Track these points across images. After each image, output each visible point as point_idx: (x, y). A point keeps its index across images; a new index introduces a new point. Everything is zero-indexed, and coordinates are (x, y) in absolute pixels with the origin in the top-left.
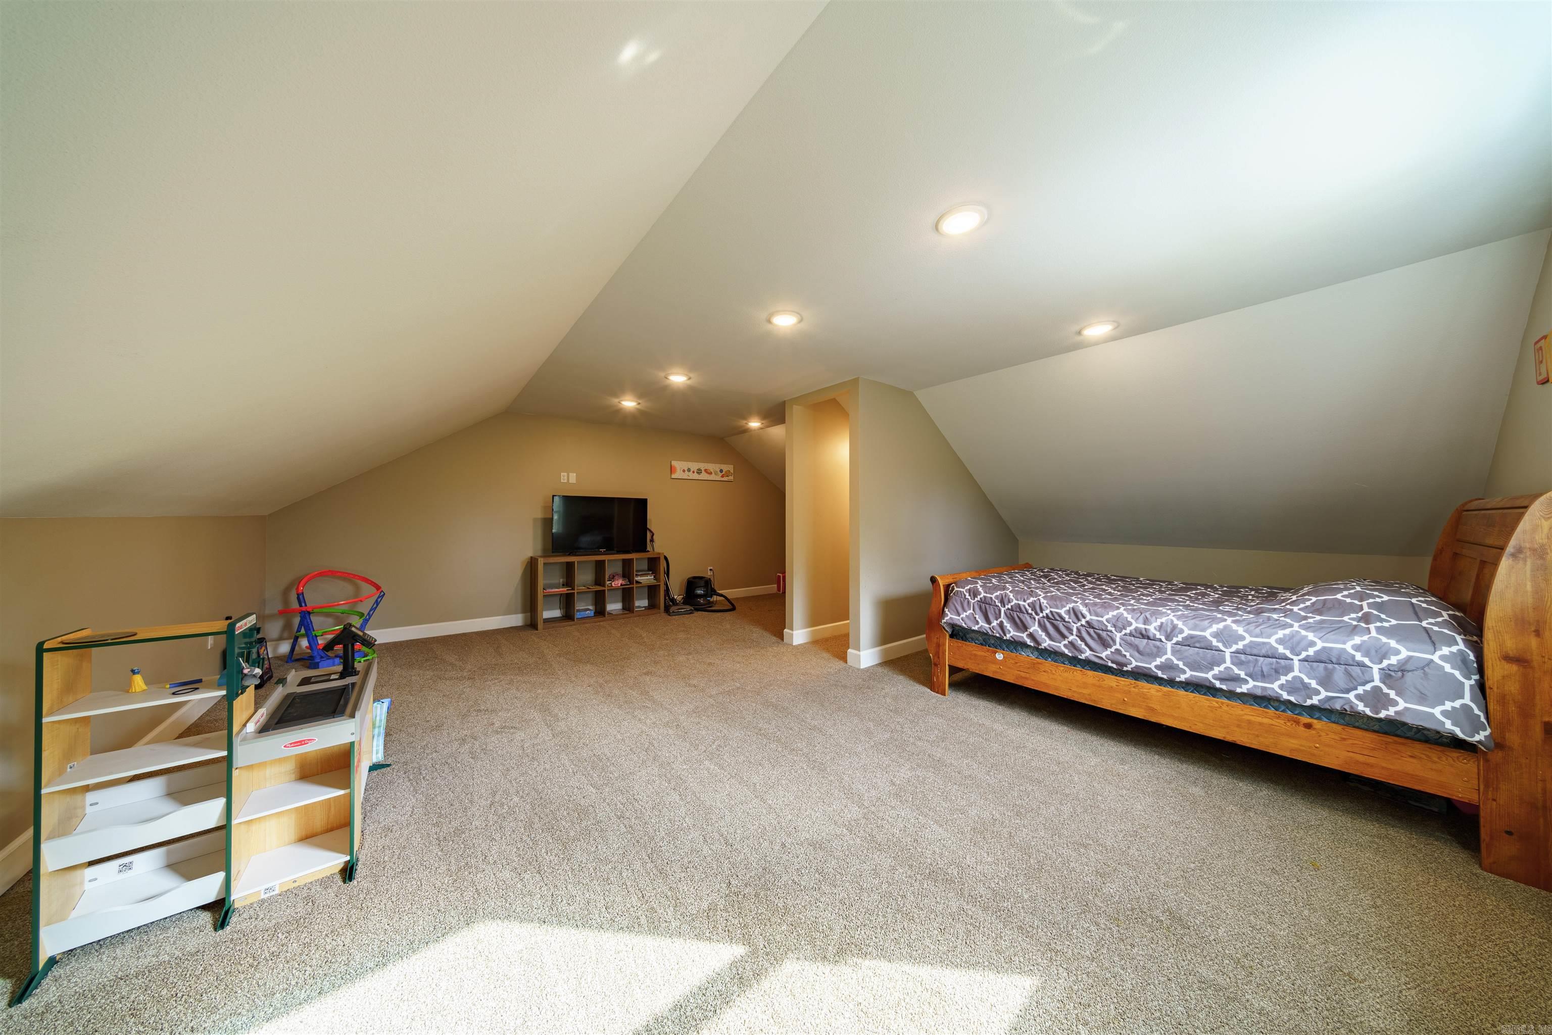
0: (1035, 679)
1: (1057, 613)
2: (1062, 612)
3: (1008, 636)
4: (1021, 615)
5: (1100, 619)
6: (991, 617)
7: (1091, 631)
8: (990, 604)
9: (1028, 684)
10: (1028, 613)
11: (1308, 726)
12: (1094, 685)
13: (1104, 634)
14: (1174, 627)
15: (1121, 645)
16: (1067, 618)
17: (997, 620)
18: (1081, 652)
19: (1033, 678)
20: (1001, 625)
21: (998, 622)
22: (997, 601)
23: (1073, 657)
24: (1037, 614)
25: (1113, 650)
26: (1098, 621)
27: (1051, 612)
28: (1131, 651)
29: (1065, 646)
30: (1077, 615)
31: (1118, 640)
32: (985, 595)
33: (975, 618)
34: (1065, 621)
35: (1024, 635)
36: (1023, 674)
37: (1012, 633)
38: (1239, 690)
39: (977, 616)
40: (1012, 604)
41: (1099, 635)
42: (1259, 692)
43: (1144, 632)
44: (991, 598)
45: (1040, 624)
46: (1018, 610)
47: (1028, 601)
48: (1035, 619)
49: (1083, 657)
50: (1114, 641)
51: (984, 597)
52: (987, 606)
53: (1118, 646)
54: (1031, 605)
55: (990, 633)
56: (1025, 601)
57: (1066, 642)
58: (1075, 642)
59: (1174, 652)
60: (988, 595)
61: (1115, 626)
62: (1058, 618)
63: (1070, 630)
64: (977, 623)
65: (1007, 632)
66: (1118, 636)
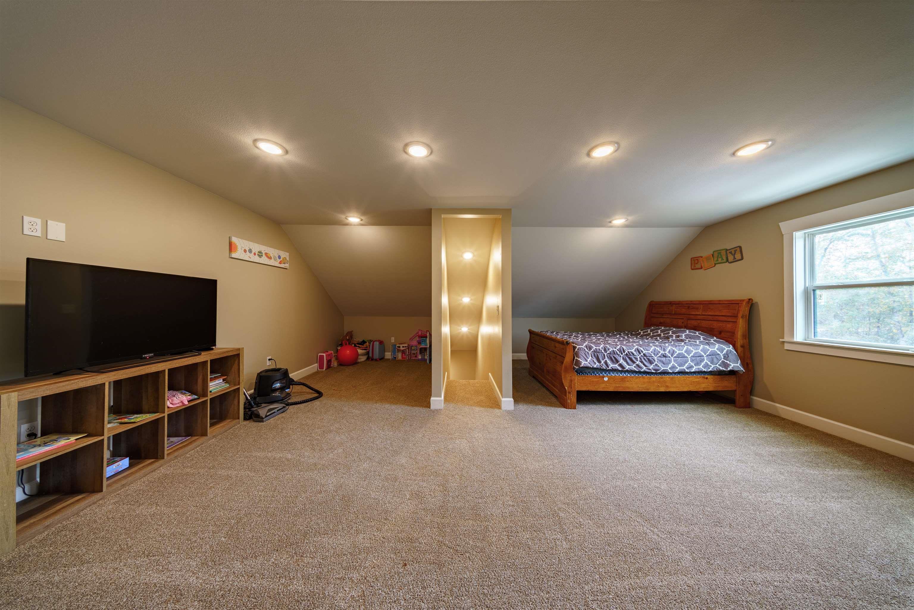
0: (623, 386)
1: (631, 352)
2: (633, 351)
3: (610, 368)
4: (615, 356)
5: (648, 352)
6: (601, 359)
7: (645, 358)
8: (599, 352)
9: (620, 390)
10: (617, 354)
11: (707, 378)
12: (647, 382)
13: (650, 358)
14: (674, 351)
15: (657, 362)
16: (635, 353)
17: (603, 360)
18: (642, 368)
19: (622, 386)
20: (606, 363)
21: (604, 361)
22: (602, 350)
23: (638, 371)
24: (622, 354)
25: (654, 365)
26: (648, 353)
27: (628, 352)
28: (661, 363)
29: (635, 367)
30: (639, 352)
31: (656, 360)
32: (596, 348)
33: (594, 361)
34: (634, 355)
35: (617, 365)
36: (617, 385)
37: (611, 365)
38: (692, 371)
39: (594, 360)
40: (610, 350)
41: (648, 359)
42: (697, 370)
43: (665, 355)
44: (599, 349)
45: (623, 358)
46: (613, 353)
47: (617, 348)
48: (621, 356)
49: (642, 370)
50: (655, 361)
51: (596, 349)
52: (598, 353)
53: (656, 363)
54: (619, 350)
55: (601, 368)
56: (615, 348)
57: (635, 365)
58: (639, 364)
59: (674, 361)
60: (598, 348)
61: (654, 354)
62: (631, 354)
63: (636, 359)
64: (595, 363)
65: (609, 365)
66: (656, 358)
